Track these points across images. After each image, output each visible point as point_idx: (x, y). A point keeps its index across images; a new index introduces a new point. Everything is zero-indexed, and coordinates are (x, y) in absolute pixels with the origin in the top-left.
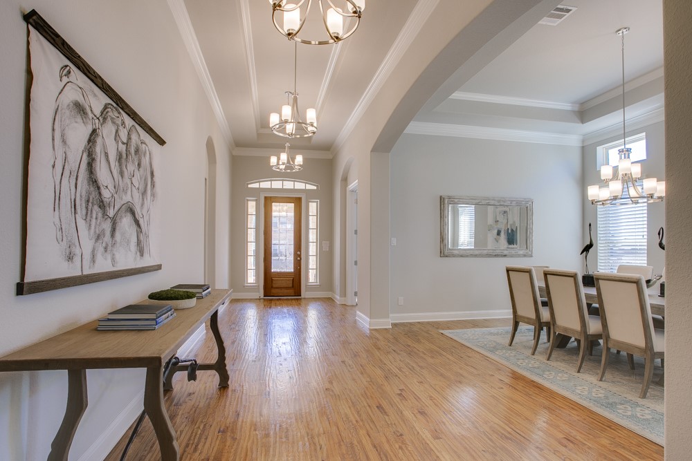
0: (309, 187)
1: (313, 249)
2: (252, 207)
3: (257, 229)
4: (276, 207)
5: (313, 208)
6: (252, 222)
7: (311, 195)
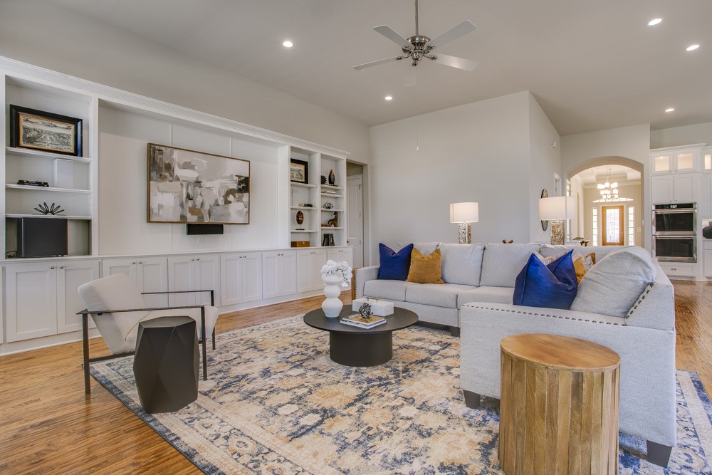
0: (628, 200)
1: (631, 231)
2: (595, 211)
3: (598, 222)
4: (609, 212)
5: (631, 210)
6: (595, 219)
7: (629, 204)
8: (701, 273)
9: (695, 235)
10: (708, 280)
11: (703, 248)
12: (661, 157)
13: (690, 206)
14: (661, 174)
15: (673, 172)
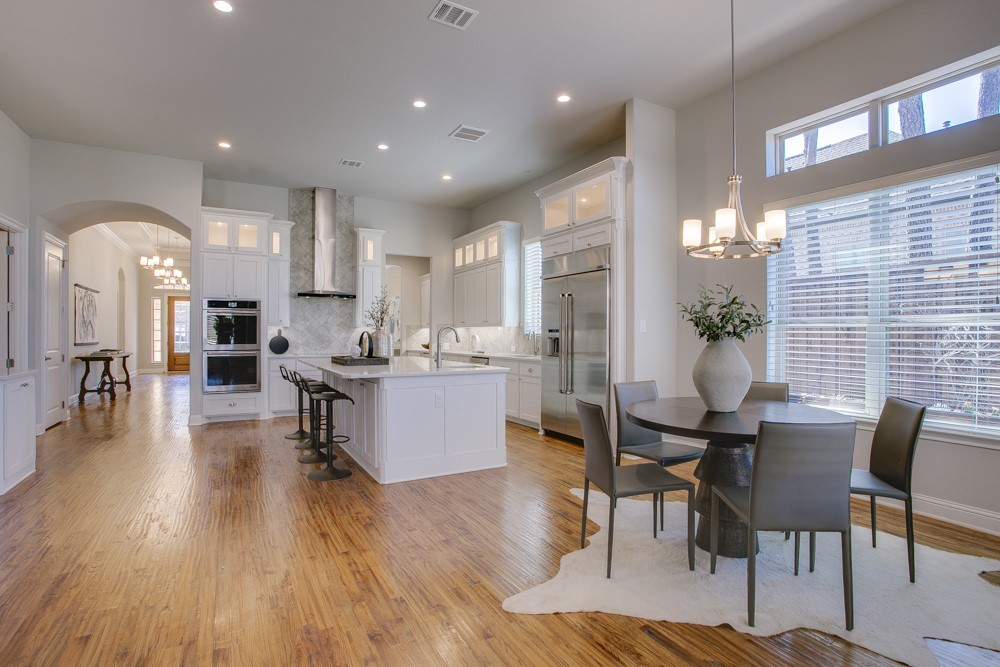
2: (157, 303)
3: (162, 321)
4: (177, 303)
6: (157, 315)
8: (267, 406)
9: (259, 350)
10: (275, 416)
11: (269, 370)
12: (220, 224)
13: (253, 305)
14: (216, 250)
15: (233, 250)
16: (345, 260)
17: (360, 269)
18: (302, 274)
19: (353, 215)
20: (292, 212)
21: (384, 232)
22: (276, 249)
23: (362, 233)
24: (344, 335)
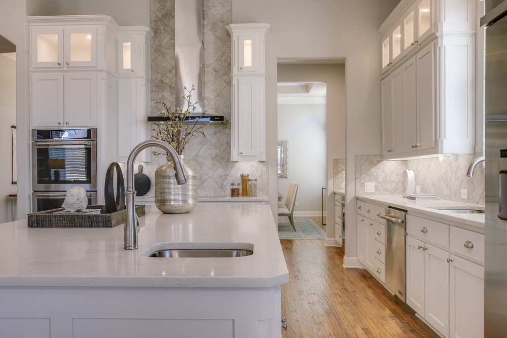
14: (45, 68)
15: (63, 66)
16: (221, 72)
17: (234, 81)
18: (166, 94)
19: (230, 11)
20: (153, 18)
21: (267, 26)
22: (127, 64)
23: (236, 29)
24: (220, 171)
